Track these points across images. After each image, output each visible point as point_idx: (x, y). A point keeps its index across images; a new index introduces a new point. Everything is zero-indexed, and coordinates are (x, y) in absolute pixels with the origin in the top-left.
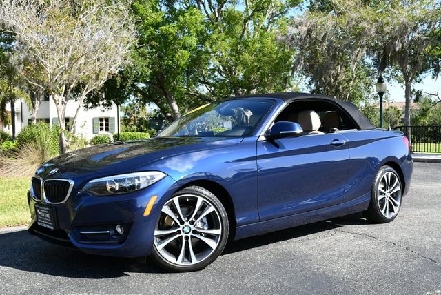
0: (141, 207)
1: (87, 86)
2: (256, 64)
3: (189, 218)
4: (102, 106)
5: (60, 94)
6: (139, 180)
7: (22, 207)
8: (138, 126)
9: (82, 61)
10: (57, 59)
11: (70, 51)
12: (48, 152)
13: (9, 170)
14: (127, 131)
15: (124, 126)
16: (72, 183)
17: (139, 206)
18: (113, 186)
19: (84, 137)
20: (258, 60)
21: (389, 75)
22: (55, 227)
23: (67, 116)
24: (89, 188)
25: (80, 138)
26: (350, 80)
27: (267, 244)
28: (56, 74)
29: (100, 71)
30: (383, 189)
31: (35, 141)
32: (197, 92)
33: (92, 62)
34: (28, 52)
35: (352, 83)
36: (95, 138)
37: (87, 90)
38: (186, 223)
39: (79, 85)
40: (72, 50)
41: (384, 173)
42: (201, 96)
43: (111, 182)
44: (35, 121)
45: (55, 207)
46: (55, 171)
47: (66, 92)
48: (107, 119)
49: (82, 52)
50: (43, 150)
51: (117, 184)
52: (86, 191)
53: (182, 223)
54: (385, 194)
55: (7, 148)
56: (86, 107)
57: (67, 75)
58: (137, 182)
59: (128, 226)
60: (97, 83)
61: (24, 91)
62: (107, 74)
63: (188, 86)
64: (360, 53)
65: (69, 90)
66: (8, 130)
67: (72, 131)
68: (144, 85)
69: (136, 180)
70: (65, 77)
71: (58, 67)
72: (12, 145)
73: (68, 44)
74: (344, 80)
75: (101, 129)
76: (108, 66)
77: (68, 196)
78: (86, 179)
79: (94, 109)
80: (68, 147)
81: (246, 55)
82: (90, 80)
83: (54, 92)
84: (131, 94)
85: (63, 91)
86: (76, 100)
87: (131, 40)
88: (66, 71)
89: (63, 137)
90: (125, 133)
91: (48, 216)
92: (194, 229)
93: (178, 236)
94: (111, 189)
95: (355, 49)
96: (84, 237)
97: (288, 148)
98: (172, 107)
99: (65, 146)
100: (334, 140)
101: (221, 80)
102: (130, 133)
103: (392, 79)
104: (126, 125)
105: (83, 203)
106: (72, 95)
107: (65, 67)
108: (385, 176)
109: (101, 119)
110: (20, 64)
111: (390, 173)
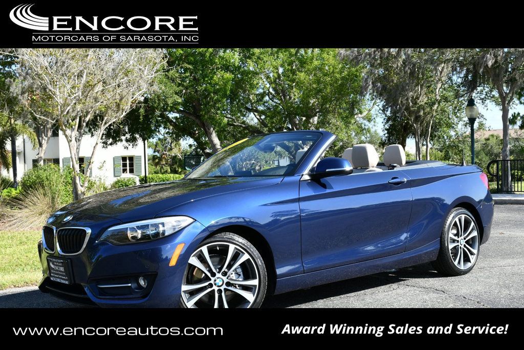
0: (167, 257)
1: (106, 118)
2: (314, 86)
3: (220, 269)
4: (124, 142)
5: (73, 130)
6: (164, 226)
7: (29, 267)
8: (171, 166)
9: (99, 88)
10: (69, 86)
11: (84, 76)
12: (59, 200)
13: (11, 223)
14: (156, 173)
15: (154, 167)
16: (89, 231)
17: (164, 257)
18: (135, 234)
19: (102, 181)
20: (318, 82)
21: (483, 96)
22: (70, 282)
23: (81, 155)
24: (108, 237)
25: (98, 183)
26: (434, 104)
27: (316, 300)
28: (68, 105)
29: (121, 100)
30: (455, 235)
31: (43, 187)
32: (244, 122)
33: (111, 89)
34: (33, 79)
35: (435, 107)
36: (116, 183)
37: (105, 123)
38: (218, 275)
39: (95, 117)
40: (87, 75)
41: (455, 217)
42: (248, 127)
43: (133, 229)
44: (42, 163)
45: (71, 258)
46: (69, 218)
47: (80, 126)
48: (131, 159)
49: (99, 77)
50: (53, 198)
51: (139, 232)
52: (105, 240)
53: (213, 275)
54: (458, 241)
55: (9, 196)
56: (105, 143)
57: (81, 105)
58: (161, 229)
59: (152, 278)
60: (118, 114)
61: (27, 125)
62: (129, 104)
63: (233, 115)
64: (445, 70)
65: (85, 124)
66: (7, 174)
67: (88, 174)
68: (178, 115)
69: (161, 226)
70: (79, 107)
71: (69, 96)
72: (14, 192)
73: (82, 68)
74: (426, 103)
75: (124, 171)
76: (131, 93)
77: (84, 246)
78: (104, 226)
79: (114, 146)
80: (84, 194)
81: (302, 76)
82: (110, 111)
83: (66, 126)
84: (160, 126)
85: (77, 126)
86: (92, 135)
87: (158, 61)
88: (79, 101)
89: (78, 181)
90: (155, 175)
91: (62, 269)
92: (228, 280)
93: (209, 290)
94: (134, 238)
95: (438, 65)
96: (103, 292)
97: (336, 188)
98: (211, 141)
99: (79, 192)
100: (393, 179)
101: (273, 106)
102: (161, 175)
103: (488, 101)
104: (156, 164)
105: (101, 254)
106: (87, 130)
107: (78, 96)
108: (457, 219)
109: (124, 159)
110: (23, 93)
111: (463, 216)
